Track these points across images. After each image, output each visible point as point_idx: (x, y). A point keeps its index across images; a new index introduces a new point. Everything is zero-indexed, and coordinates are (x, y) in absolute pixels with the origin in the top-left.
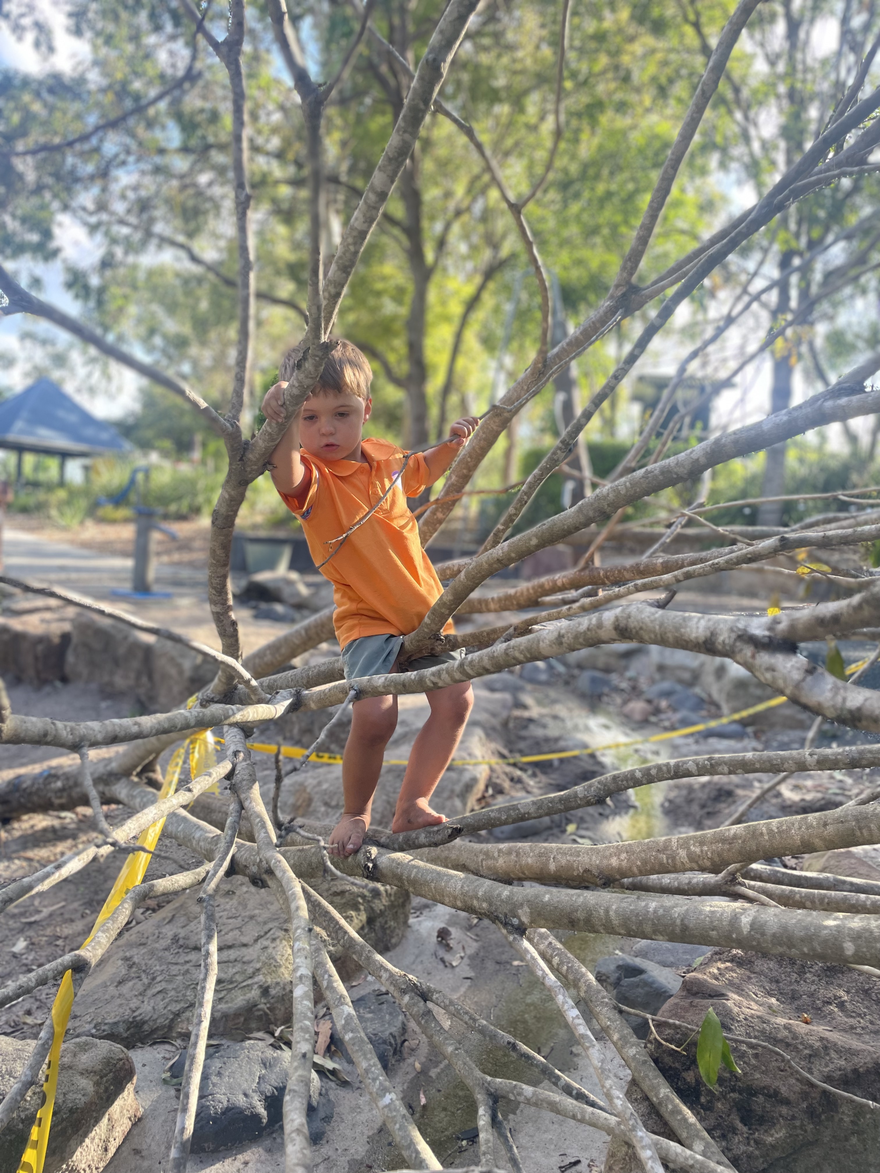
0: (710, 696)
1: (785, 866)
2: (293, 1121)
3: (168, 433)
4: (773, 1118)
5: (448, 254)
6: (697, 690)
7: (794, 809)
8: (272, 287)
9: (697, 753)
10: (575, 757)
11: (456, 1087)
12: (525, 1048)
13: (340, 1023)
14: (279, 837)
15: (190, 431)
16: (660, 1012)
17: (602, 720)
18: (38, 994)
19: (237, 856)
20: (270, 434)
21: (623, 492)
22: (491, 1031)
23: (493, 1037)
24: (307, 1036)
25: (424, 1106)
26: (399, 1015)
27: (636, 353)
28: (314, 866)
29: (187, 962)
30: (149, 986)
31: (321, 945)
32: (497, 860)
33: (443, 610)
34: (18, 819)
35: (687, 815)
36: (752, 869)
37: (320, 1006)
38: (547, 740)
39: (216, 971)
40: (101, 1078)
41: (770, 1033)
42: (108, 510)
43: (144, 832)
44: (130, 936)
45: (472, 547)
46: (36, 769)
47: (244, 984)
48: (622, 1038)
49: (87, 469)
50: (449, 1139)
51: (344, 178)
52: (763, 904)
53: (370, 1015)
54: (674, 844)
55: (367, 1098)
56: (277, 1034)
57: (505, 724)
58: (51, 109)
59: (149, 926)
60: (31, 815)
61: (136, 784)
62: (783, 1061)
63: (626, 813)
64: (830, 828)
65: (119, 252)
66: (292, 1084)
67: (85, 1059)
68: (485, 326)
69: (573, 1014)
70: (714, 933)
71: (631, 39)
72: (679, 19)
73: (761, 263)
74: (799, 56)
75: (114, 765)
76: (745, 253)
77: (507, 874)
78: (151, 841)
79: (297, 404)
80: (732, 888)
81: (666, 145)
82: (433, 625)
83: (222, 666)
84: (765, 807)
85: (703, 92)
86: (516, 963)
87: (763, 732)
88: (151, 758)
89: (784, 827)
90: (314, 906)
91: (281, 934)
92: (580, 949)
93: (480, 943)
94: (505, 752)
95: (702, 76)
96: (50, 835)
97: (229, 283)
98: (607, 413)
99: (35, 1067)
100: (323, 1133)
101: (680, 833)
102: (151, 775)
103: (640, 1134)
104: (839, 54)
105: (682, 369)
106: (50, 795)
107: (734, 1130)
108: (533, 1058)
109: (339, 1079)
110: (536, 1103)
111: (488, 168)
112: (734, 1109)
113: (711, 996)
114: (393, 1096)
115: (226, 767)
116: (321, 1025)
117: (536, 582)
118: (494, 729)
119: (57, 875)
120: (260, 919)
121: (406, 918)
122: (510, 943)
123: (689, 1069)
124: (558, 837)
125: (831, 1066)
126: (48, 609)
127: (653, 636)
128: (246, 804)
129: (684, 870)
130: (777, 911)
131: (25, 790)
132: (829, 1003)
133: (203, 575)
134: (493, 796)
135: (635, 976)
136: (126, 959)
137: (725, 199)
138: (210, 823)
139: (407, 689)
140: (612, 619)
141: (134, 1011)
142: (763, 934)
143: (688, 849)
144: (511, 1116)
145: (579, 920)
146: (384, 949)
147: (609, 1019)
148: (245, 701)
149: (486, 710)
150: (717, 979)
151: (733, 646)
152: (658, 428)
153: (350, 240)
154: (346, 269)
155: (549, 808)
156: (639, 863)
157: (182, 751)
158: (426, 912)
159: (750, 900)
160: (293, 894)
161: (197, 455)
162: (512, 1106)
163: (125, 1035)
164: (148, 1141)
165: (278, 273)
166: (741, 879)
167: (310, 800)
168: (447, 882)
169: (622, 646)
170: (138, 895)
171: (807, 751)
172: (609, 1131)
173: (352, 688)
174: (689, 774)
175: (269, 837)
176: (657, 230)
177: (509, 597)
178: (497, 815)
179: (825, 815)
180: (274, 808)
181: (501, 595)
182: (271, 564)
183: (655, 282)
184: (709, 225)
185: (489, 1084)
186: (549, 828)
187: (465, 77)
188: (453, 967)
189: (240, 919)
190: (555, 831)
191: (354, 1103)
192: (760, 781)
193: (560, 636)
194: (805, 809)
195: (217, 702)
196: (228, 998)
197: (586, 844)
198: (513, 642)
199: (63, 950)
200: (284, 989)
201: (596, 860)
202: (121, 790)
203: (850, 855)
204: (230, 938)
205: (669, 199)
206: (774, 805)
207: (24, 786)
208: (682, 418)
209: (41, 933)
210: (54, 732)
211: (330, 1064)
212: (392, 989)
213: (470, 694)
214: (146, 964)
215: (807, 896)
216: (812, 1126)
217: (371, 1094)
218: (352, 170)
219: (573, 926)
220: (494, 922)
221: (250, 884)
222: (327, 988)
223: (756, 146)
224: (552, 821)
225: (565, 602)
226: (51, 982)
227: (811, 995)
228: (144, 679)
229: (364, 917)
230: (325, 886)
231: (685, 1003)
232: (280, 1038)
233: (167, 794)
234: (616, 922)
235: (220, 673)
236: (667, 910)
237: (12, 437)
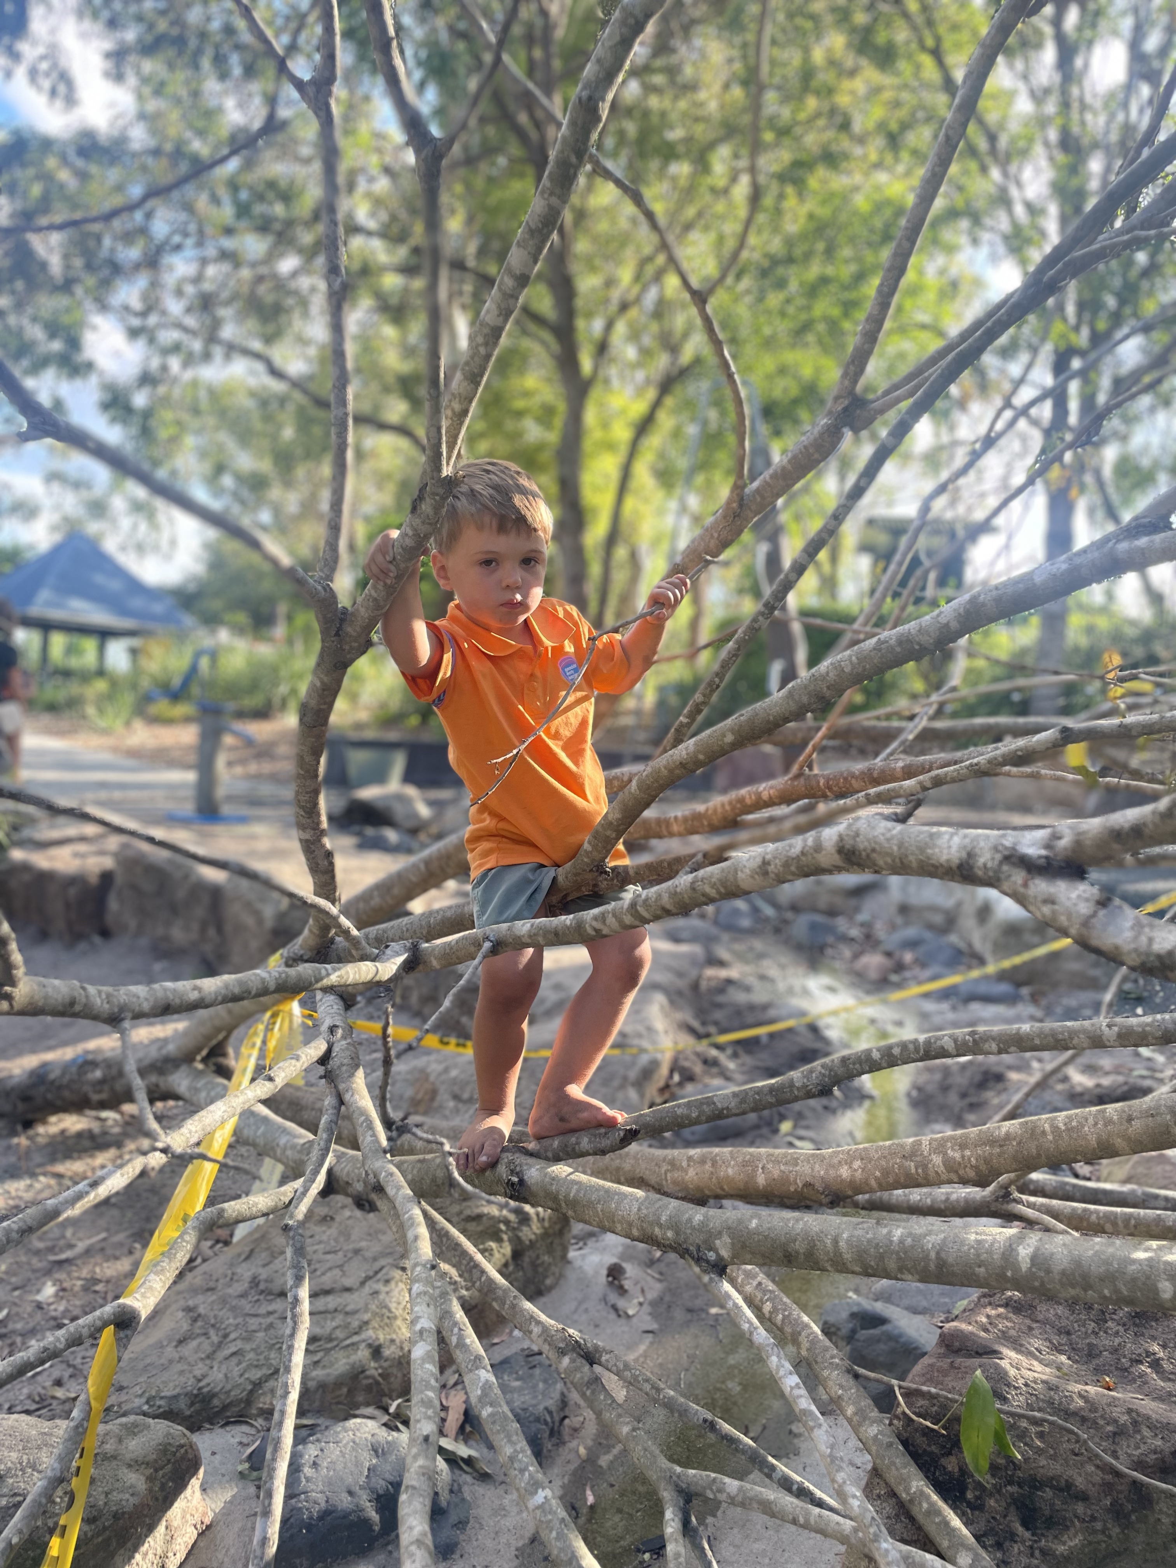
0: (970, 945)
1: (1076, 1176)
2: (411, 1528)
3: (241, 604)
4: (1065, 1519)
5: (612, 360)
6: (953, 938)
7: (1086, 1098)
8: (377, 408)
9: (956, 1025)
10: (790, 1030)
11: (635, 1480)
12: (726, 1427)
13: (475, 1394)
14: (389, 1139)
15: (271, 600)
16: (910, 1376)
17: (825, 980)
18: (71, 1358)
19: (337, 1170)
20: (375, 600)
21: (847, 670)
22: (681, 1405)
23: (684, 1412)
24: (430, 1412)
25: (592, 1507)
26: (555, 1383)
27: (862, 484)
28: (439, 1182)
29: (270, 1313)
30: (220, 1345)
31: (450, 1288)
32: (687, 1173)
33: (608, 833)
34: (44, 1122)
35: (942, 1108)
36: (1031, 1181)
37: (449, 1372)
38: (752, 1008)
39: (307, 1324)
40: (156, 1471)
41: (1061, 1403)
42: (162, 707)
43: (209, 1135)
44: (195, 1278)
45: (647, 750)
46: (68, 1053)
47: (348, 1342)
48: (859, 1412)
49: (134, 652)
50: (626, 1551)
51: (471, 263)
52: (1047, 1230)
53: (517, 1384)
54: (925, 1148)
55: (515, 1496)
56: (392, 1410)
57: (695, 986)
58: (83, 176)
59: (218, 1265)
60: (62, 1116)
61: (201, 1073)
62: (1077, 1442)
63: (860, 1105)
64: (1136, 1124)
65: (175, 364)
66: (411, 1478)
67: (135, 1446)
68: (662, 455)
69: (791, 1382)
70: (982, 1270)
71: (852, 73)
72: (914, 46)
73: (1029, 367)
74: (1075, 91)
75: (171, 1048)
76: (1007, 353)
77: (698, 1189)
78: (218, 1147)
79: (410, 559)
80: (1005, 1206)
81: (899, 212)
82: (595, 854)
83: (313, 912)
84: (1047, 1096)
85: (948, 138)
86: (714, 1311)
87: (1043, 994)
88: (220, 1037)
89: (1074, 1124)
90: (439, 1238)
91: (397, 1274)
92: (800, 1290)
93: (665, 1284)
94: (696, 1024)
95: (943, 120)
96: (86, 1143)
97: (322, 403)
98: (827, 568)
99: (65, 1459)
100: (456, 1544)
101: (933, 1132)
102: (221, 1060)
103: (884, 1545)
104: (1129, 88)
105: (925, 508)
106: (86, 1088)
107: (1013, 1537)
108: (736, 1441)
109: (476, 1471)
110: (744, 1503)
111: (664, 246)
112: (1012, 1509)
113: (979, 1354)
114: (548, 1492)
115: (319, 1048)
116: (451, 1397)
117: (733, 795)
118: (680, 993)
119: (92, 1195)
120: (368, 1254)
121: (565, 1250)
122: (705, 1285)
123: (950, 1453)
124: (768, 1139)
125: (1143, 1448)
126: (83, 839)
127: (889, 860)
128: (347, 1097)
129: (939, 1183)
130: (1067, 1239)
131: (52, 1082)
132: (1141, 1362)
133: (288, 793)
134: (680, 1084)
135: (875, 1326)
136: (188, 1310)
137: (978, 283)
138: (301, 1124)
139: (560, 939)
140: (835, 838)
141: (199, 1380)
142: (1048, 1271)
143: (945, 1154)
144: (710, 1520)
145: (797, 1252)
146: (535, 1293)
147: (841, 1387)
148: (343, 958)
149: (669, 968)
150: (986, 1330)
151: (997, 871)
152: (894, 586)
153: (480, 340)
154: (474, 379)
155: (755, 1100)
156: (878, 1174)
157: (261, 1027)
158: (591, 1243)
159: (1030, 1223)
160: (411, 1218)
161: (280, 631)
162: (712, 1507)
163: (188, 1413)
164: (220, 1556)
165: (386, 389)
166: (1016, 1195)
167: (433, 1093)
168: (619, 1203)
169: (850, 879)
170: (203, 1223)
171: (1102, 1021)
172: (843, 1539)
173: (487, 938)
174: (943, 1053)
175: (377, 1141)
176: (888, 325)
177: (697, 816)
178: (685, 1112)
179: (1130, 1107)
180: (381, 1102)
181: (687, 813)
182: (379, 776)
183: (887, 393)
184: (958, 316)
185: (679, 1476)
186: (757, 1127)
187: (631, 128)
188: (628, 1317)
189: (340, 1254)
190: (765, 1131)
191: (497, 1502)
192: (1040, 1060)
193: (765, 863)
194: (1102, 1098)
195: (307, 961)
196: (325, 1361)
197: (805, 1148)
198: (701, 873)
199: (105, 1298)
200: (402, 1348)
201: (820, 1171)
202: (180, 1081)
203: (1165, 1160)
204: (327, 1280)
205: (904, 282)
206: (1059, 1093)
207: (52, 1076)
208: (926, 573)
209: (76, 1274)
210: (84, 1000)
211: (463, 1451)
212: (546, 1348)
213: (646, 949)
214: (215, 1317)
215: (1107, 1215)
216: (1117, 1530)
217: (518, 1490)
218: (482, 252)
219: (790, 1261)
220: (682, 1257)
221: (354, 1207)
222: (457, 1346)
223: (1019, 210)
224: (760, 1118)
225: (771, 820)
226: (88, 1342)
227: (1115, 1351)
228: (212, 932)
229: (507, 1249)
230: (456, 1208)
231: (945, 1363)
232: (397, 1415)
233: (240, 1084)
234: (847, 1256)
235: (311, 921)
236: (917, 1239)
237: (36, 610)
